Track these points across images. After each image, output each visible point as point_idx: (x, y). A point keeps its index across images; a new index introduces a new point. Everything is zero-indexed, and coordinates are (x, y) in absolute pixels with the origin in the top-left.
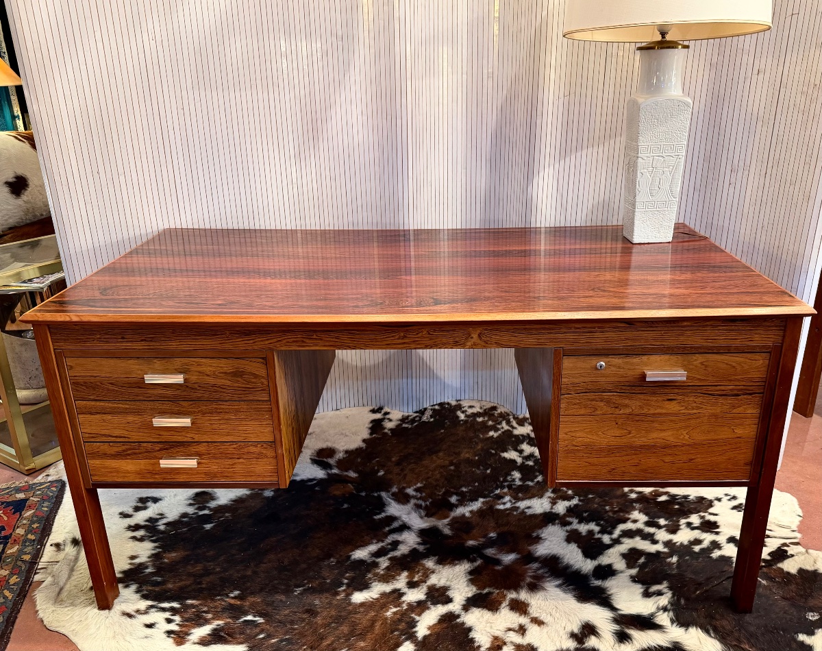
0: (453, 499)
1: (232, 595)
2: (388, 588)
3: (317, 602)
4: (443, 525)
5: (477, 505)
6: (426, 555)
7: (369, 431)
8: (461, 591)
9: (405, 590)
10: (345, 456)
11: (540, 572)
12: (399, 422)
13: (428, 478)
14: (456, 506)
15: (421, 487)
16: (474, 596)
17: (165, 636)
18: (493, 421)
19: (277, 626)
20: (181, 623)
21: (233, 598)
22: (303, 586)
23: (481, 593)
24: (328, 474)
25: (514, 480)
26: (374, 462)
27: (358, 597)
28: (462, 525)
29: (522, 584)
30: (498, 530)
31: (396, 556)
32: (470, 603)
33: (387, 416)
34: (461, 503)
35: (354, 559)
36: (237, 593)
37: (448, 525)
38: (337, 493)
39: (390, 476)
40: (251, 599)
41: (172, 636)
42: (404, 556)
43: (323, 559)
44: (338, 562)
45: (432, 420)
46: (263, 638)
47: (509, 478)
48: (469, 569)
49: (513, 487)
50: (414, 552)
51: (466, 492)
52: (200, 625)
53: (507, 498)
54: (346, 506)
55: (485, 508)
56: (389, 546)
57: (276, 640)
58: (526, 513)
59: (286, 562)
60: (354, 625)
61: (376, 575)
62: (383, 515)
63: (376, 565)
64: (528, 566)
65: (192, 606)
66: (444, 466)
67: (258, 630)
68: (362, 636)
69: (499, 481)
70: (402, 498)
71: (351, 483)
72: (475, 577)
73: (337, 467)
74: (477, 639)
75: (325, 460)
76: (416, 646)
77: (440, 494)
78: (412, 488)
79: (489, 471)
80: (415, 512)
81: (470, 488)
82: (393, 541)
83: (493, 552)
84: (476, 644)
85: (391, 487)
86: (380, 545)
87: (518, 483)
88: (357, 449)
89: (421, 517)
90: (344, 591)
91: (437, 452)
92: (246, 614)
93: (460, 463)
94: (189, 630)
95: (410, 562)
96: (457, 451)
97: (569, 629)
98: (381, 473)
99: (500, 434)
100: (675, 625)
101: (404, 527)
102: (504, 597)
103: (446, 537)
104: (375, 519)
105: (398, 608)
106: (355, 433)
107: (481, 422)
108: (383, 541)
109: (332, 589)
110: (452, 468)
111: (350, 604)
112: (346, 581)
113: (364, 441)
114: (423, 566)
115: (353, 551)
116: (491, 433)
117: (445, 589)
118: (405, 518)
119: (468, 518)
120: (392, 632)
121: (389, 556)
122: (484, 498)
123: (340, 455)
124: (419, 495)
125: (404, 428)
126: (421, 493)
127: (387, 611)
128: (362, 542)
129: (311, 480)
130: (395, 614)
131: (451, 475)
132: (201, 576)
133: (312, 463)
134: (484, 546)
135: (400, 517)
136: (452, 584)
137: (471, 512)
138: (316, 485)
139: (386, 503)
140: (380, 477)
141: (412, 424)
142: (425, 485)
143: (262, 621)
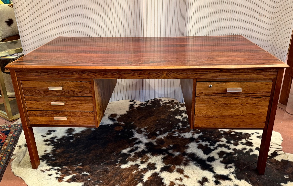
0: (158, 133)
2: (134, 163)
3: (109, 168)
4: (154, 141)
5: (166, 135)
6: (147, 152)
7: (129, 108)
8: (160, 165)
9: (140, 164)
10: (120, 117)
11: (188, 159)
12: (139, 105)
13: (149, 125)
14: (159, 135)
15: (146, 128)
16: (164, 167)
17: (55, 179)
18: (172, 105)
19: (94, 176)
20: (61, 174)
21: (79, 166)
22: (104, 162)
23: (167, 166)
24: (114, 123)
25: (179, 126)
26: (130, 119)
27: (123, 166)
28: (160, 142)
29: (181, 163)
30: (173, 144)
31: (137, 152)
32: (163, 170)
33: (135, 103)
34: (161, 134)
35: (122, 153)
36: (81, 164)
38: (117, 129)
39: (136, 124)
40: (86, 166)
41: (58, 179)
42: (140, 152)
43: (111, 153)
44: (116, 154)
45: (151, 104)
46: (89, 180)
47: (178, 125)
48: (163, 157)
49: (179, 128)
50: (143, 151)
51: (162, 130)
52: (68, 175)
53: (177, 133)
54: (120, 134)
55: (169, 135)
56: (135, 149)
58: (183, 138)
59: (98, 153)
60: (121, 176)
61: (130, 159)
62: (133, 138)
63: (130, 155)
64: (183, 157)
65: (65, 168)
66: (155, 121)
67: (88, 177)
68: (124, 180)
69: (174, 126)
70: (140, 132)
71: (122, 126)
72: (165, 160)
73: (117, 120)
74: (165, 183)
75: (113, 118)
76: (143, 184)
77: (153, 130)
78: (143, 128)
79: (170, 123)
80: (144, 137)
81: (164, 129)
82: (136, 147)
83: (171, 151)
84: (165, 184)
85: (136, 128)
86: (132, 148)
87: (181, 127)
88: (124, 114)
89: (146, 139)
90: (118, 164)
91: (152, 116)
92: (84, 172)
93: (160, 120)
94: (64, 177)
95: (142, 155)
96: (159, 116)
97: (198, 179)
98: (133, 123)
99: (175, 110)
100: (236, 179)
101: (140, 142)
102: (175, 167)
103: (155, 146)
104: (130, 139)
105: (137, 171)
106: (124, 109)
107: (168, 106)
108: (132, 147)
109: (114, 163)
110: (158, 121)
111: (120, 169)
112: (119, 161)
113: (127, 111)
114: (147, 156)
115: (122, 150)
116: (172, 110)
117: (154, 164)
119: (163, 139)
120: (135, 179)
121: (134, 152)
122: (169, 132)
123: (119, 116)
124: (146, 131)
125: (141, 107)
126: (146, 130)
127: (133, 172)
128: (125, 147)
129: (108, 125)
130: (136, 172)
131: (157, 124)
132: (69, 158)
133: (109, 119)
134: (168, 149)
135: (139, 138)
136: (156, 162)
137: (164, 137)
138: (110, 127)
139: (134, 134)
140: (132, 124)
141: (144, 106)
142: (148, 127)
143: (89, 174)
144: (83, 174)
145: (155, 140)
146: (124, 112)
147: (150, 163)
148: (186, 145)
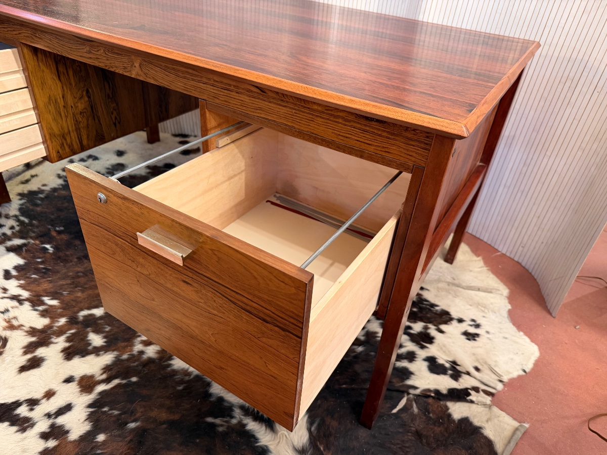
1: (57, 229)
19: (54, 259)
20: (15, 232)
36: (62, 228)
40: (63, 236)
41: (3, 236)
46: (38, 262)
57: (43, 266)
65: (33, 225)
67: (41, 256)
92: (49, 243)
94: (14, 237)
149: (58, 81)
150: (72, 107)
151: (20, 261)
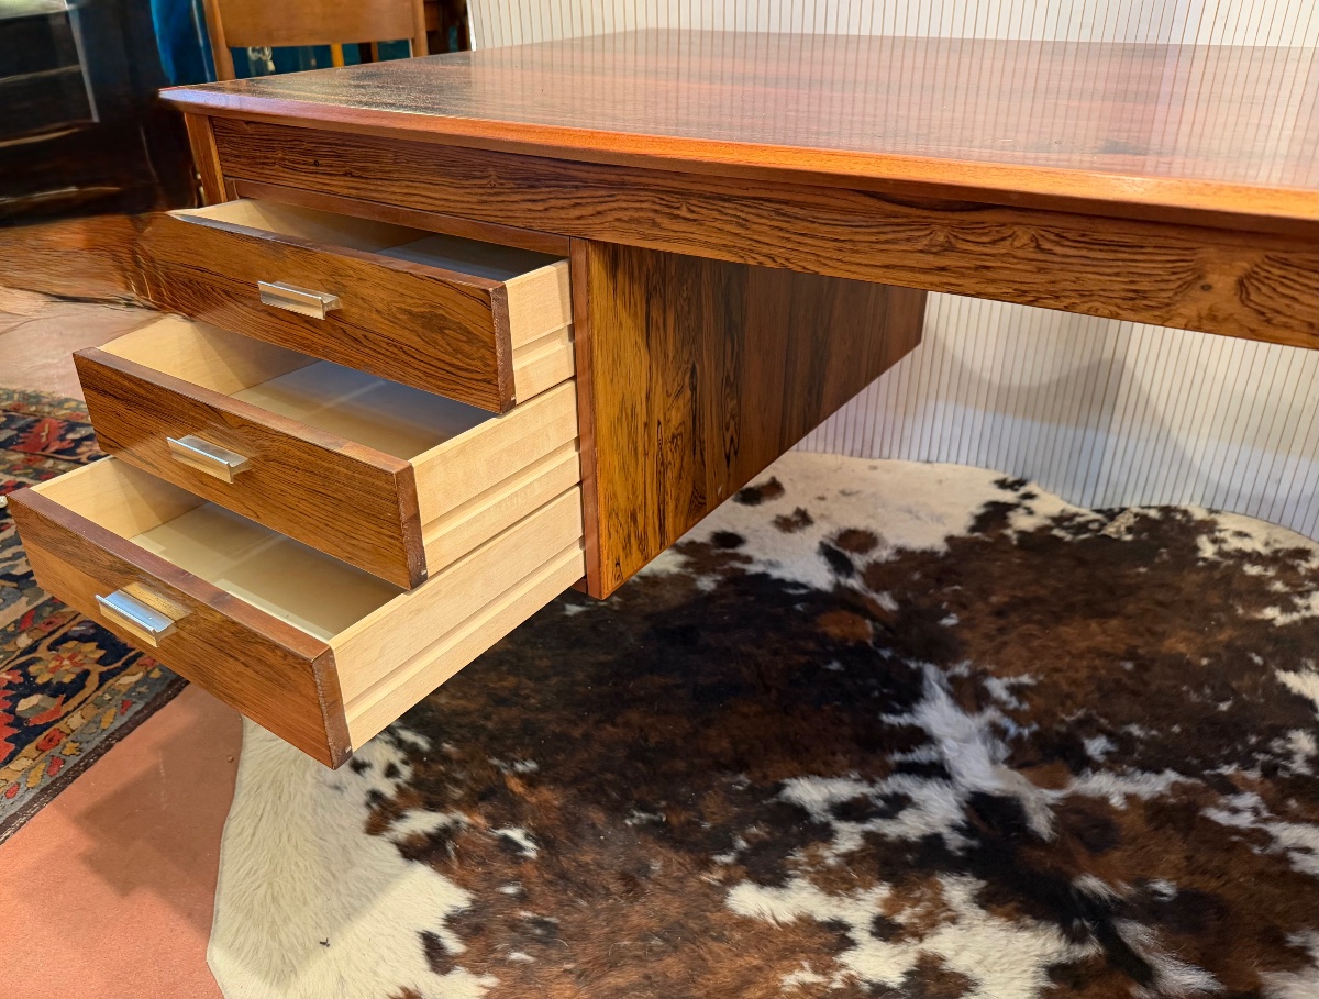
0: (1096, 747)
1: (520, 767)
2: (822, 907)
3: (657, 865)
4: (1039, 804)
5: (1153, 785)
6: (958, 865)
7: (972, 522)
9: (860, 934)
10: (892, 558)
12: (1048, 522)
13: (1057, 670)
14: (1096, 767)
15: (1026, 687)
17: (362, 798)
18: (1287, 584)
19: (551, 882)
20: (404, 785)
21: (518, 774)
22: (654, 812)
24: (838, 586)
25: (1289, 755)
26: (947, 590)
27: (748, 900)
28: (1089, 824)
30: (1185, 880)
31: (885, 835)
33: (1028, 503)
34: (1114, 764)
35: (788, 798)
36: (532, 765)
37: (1052, 807)
38: (834, 631)
39: (966, 635)
40: (550, 796)
41: (374, 806)
42: (904, 844)
43: (722, 767)
44: (750, 789)
45: (1129, 537)
46: (510, 896)
47: (1276, 746)
48: (1055, 959)
49: (1281, 773)
50: (933, 843)
51: (1138, 739)
52: (432, 806)
53: (1249, 800)
54: (835, 666)
55: (1171, 800)
56: (881, 803)
57: (529, 915)
58: (1290, 862)
59: (654, 739)
61: (815, 861)
62: (905, 720)
63: (826, 834)
65: (446, 759)
66: (1108, 655)
67: (510, 872)
69: (1245, 743)
70: (970, 696)
71: (874, 619)
72: (1059, 989)
73: (863, 575)
75: (847, 553)
77: (1068, 719)
78: (1005, 681)
79: (1224, 707)
80: (984, 742)
81: (1154, 732)
82: (896, 795)
83: (1145, 938)
85: (957, 659)
86: (863, 789)
87: (1299, 766)
88: (924, 552)
89: (994, 761)
90: (726, 866)
91: (1104, 615)
92: (515, 822)
93: (1153, 661)
94: (408, 807)
95: (908, 866)
96: (1159, 628)
98: (950, 621)
99: (1295, 623)
101: (937, 771)
103: (1033, 839)
104: (881, 722)
105: (820, 979)
106: (939, 519)
107: (1252, 577)
108: (872, 783)
109: (698, 846)
110: (1129, 666)
111: (720, 906)
112: (742, 844)
113: (950, 539)
114: (939, 890)
115: (795, 777)
116: (1271, 612)
117: (963, 984)
118: (950, 750)
119: (1115, 811)
121: (869, 827)
122: (1182, 773)
123: (882, 554)
124: (1013, 703)
125: (1056, 538)
126: (1020, 702)
127: (789, 970)
128: (825, 763)
129: (797, 585)
130: (805, 988)
131: (1118, 682)
132: (501, 702)
133: (819, 553)
134: (1125, 909)
135: (940, 741)
136: (987, 979)
137: (1130, 798)
138: (800, 599)
139: (927, 694)
140: (944, 629)
141: (1076, 534)
142: (1040, 683)
143: (532, 854)
144: (506, 839)
145: (1052, 795)
146: (928, 537)
147: (941, 959)
148: (1295, 940)
149: (643, 350)
150: (659, 423)
151: (459, 899)
